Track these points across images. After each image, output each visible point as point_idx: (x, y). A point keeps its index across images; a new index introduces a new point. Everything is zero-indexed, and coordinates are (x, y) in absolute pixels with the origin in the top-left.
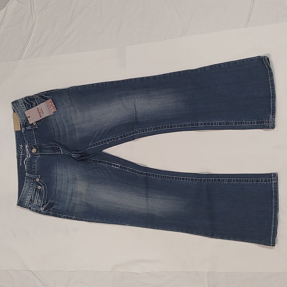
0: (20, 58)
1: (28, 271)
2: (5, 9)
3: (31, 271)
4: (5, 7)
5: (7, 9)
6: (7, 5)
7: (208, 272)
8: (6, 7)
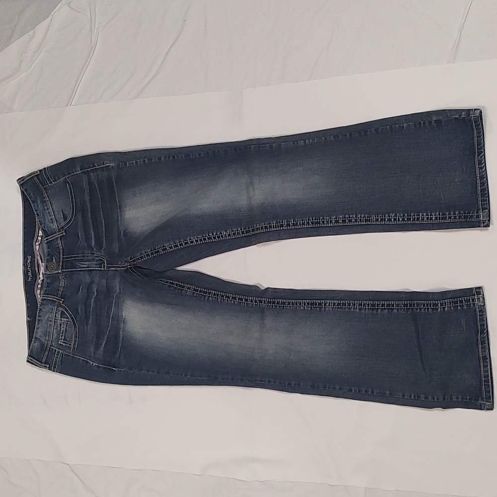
0: (68, 104)
1: (63, 464)
2: (48, 20)
3: (68, 464)
4: (48, 17)
5: (51, 20)
6: (52, 14)
7: (366, 488)
8: (50, 17)
